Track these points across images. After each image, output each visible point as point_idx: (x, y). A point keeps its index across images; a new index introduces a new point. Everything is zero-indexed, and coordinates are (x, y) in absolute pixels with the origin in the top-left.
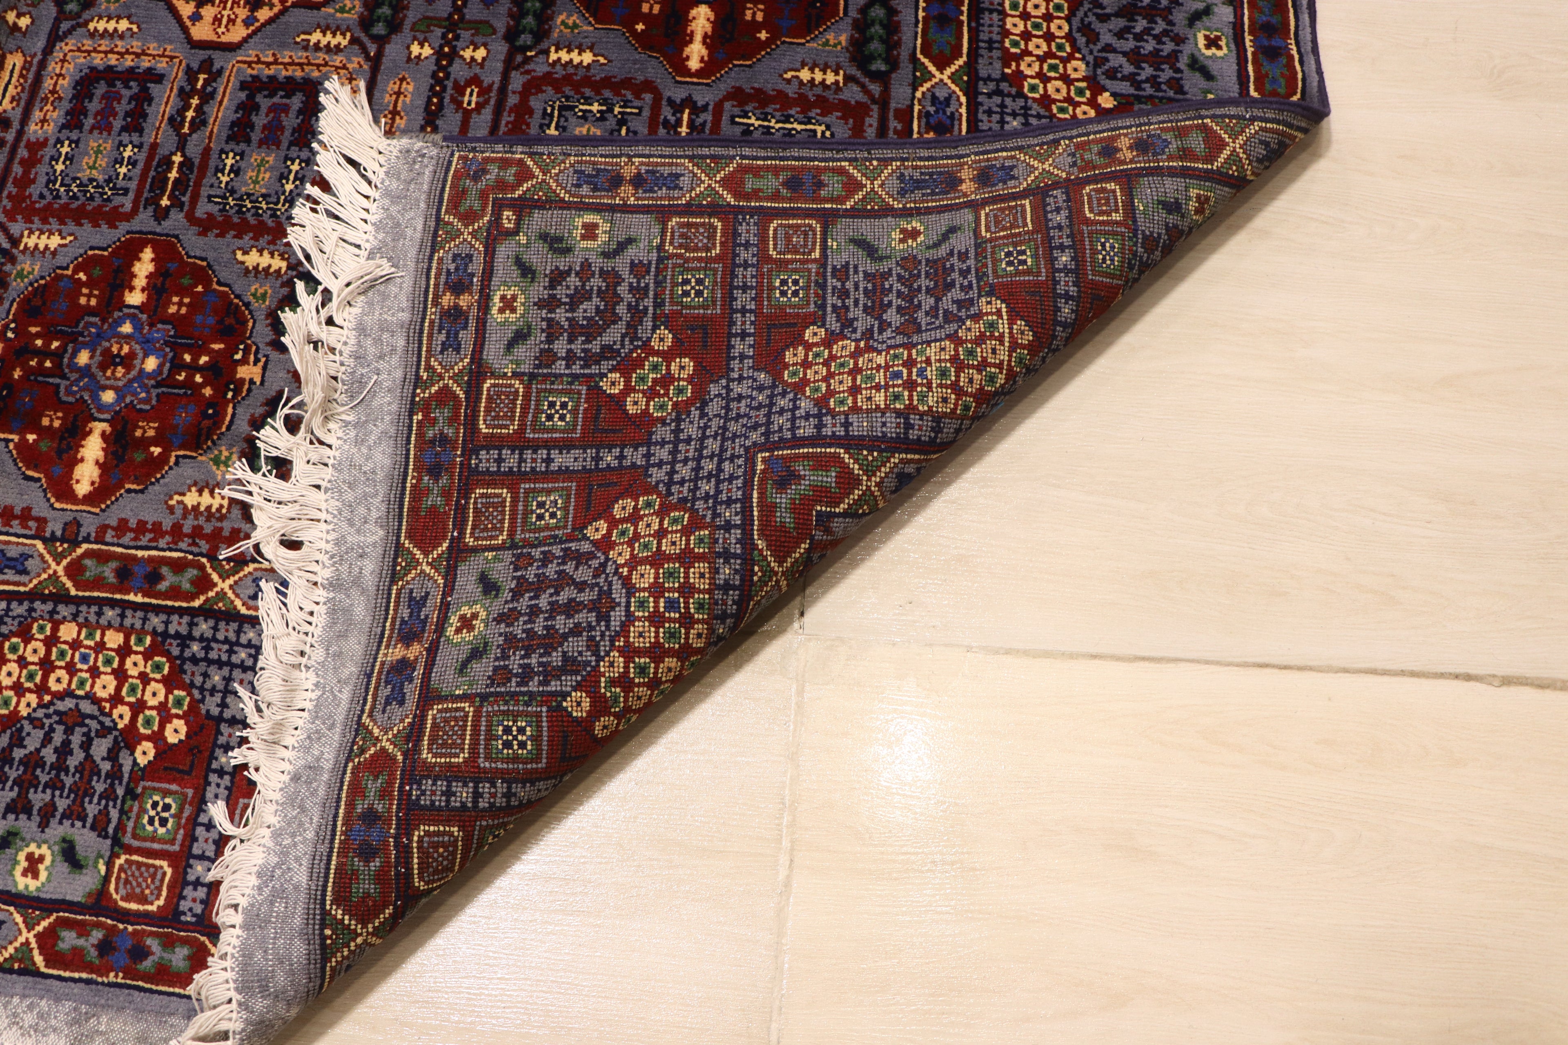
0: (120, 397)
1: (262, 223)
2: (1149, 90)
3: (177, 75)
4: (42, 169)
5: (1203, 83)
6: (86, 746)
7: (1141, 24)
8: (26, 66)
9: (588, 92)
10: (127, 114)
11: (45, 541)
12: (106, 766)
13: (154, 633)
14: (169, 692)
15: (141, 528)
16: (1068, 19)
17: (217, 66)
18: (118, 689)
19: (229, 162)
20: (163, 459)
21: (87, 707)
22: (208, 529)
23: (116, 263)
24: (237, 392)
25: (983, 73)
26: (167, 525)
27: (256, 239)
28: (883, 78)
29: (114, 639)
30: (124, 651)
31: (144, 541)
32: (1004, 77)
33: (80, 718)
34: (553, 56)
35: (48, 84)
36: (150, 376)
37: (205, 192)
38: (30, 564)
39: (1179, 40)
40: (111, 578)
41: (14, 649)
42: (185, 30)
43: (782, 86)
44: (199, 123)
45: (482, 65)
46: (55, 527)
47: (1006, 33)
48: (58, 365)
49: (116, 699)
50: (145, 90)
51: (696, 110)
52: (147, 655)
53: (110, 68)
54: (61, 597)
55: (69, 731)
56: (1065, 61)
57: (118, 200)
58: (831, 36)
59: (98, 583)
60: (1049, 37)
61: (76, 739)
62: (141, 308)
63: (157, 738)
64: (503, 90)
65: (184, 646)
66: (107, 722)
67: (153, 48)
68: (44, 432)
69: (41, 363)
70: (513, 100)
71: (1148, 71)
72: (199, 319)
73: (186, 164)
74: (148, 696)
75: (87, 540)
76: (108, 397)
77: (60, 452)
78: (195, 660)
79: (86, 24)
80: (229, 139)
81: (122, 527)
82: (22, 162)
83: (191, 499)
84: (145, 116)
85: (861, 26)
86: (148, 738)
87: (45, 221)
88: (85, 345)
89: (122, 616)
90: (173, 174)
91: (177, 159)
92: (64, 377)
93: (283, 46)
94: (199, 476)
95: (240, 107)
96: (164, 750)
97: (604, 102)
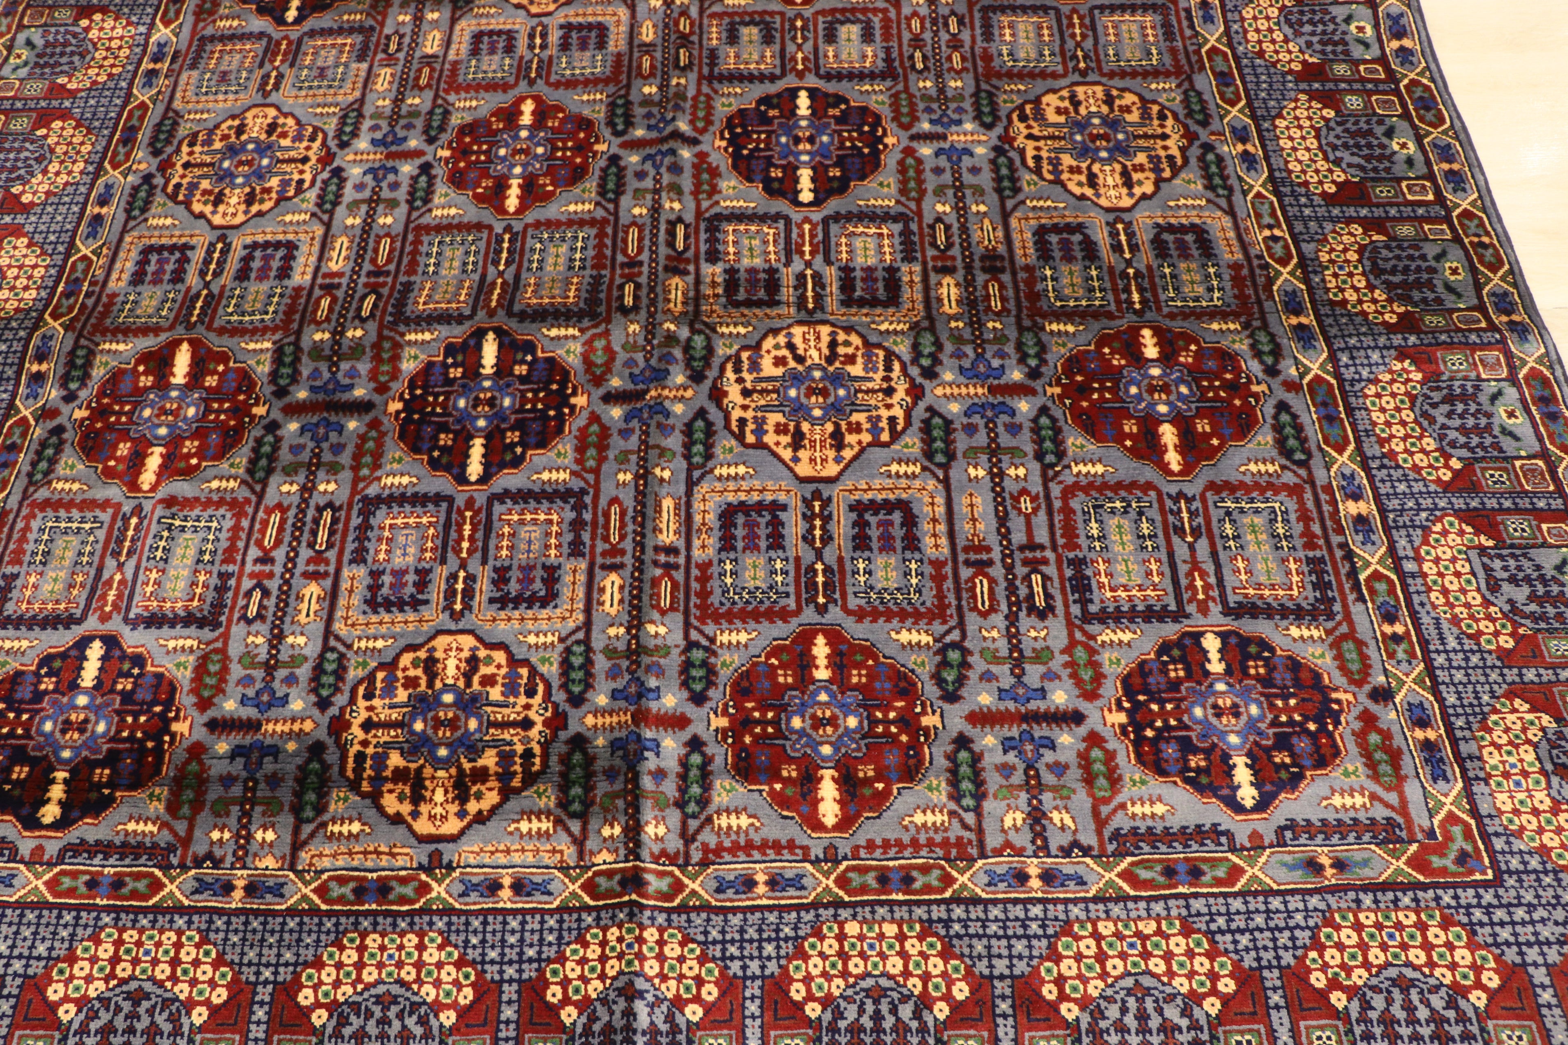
0: (837, 750)
1: (903, 610)
2: (1480, 453)
3: (795, 502)
4: (714, 584)
5: (1514, 444)
6: (894, 1011)
7: (1460, 407)
8: (677, 507)
9: (1110, 494)
10: (768, 537)
11: (812, 863)
12: (914, 1024)
13: (921, 921)
14: (946, 963)
15: (886, 845)
16: (1411, 409)
17: (825, 495)
18: (906, 966)
19: (861, 566)
20: (887, 792)
21: (884, 982)
22: (938, 838)
23: (799, 649)
24: (927, 736)
25: (1369, 454)
26: (906, 839)
27: (902, 621)
28: (1304, 464)
29: (891, 930)
30: (901, 938)
31: (892, 852)
32: (1384, 455)
33: (883, 992)
34: (1075, 470)
35: (698, 518)
36: (854, 731)
37: (850, 590)
38: (805, 881)
39: (1489, 415)
40: (874, 884)
41: (813, 946)
42: (791, 470)
43: (1241, 477)
44: (827, 539)
45: (1025, 479)
46: (817, 851)
47: (1375, 424)
48: (778, 729)
49: (906, 973)
50: (775, 517)
51: (1189, 500)
52: (921, 938)
53: (742, 503)
54: (838, 904)
55: (876, 1002)
56: (1420, 438)
57: (783, 602)
58: (1260, 438)
59: (863, 889)
60: (1403, 423)
61: (884, 1008)
62: (830, 681)
63: (948, 997)
64: (1047, 497)
65: (947, 927)
66: (905, 991)
67: (770, 485)
68: (786, 781)
69: (764, 730)
70: (1057, 504)
71: (1475, 440)
72: (878, 685)
73: (827, 570)
74: (930, 968)
75: (845, 858)
76: (826, 750)
77: (804, 796)
78: (959, 936)
79: (711, 471)
80: (855, 549)
81: (871, 845)
82: (697, 579)
83: (919, 818)
84: (782, 537)
85: (1278, 428)
86: (940, 999)
87: (731, 622)
88: (795, 713)
89: (892, 911)
90: (820, 579)
91: (819, 567)
92: (786, 738)
93: (873, 477)
94: (922, 803)
95: (855, 524)
96: (956, 1007)
97: (1123, 500)
